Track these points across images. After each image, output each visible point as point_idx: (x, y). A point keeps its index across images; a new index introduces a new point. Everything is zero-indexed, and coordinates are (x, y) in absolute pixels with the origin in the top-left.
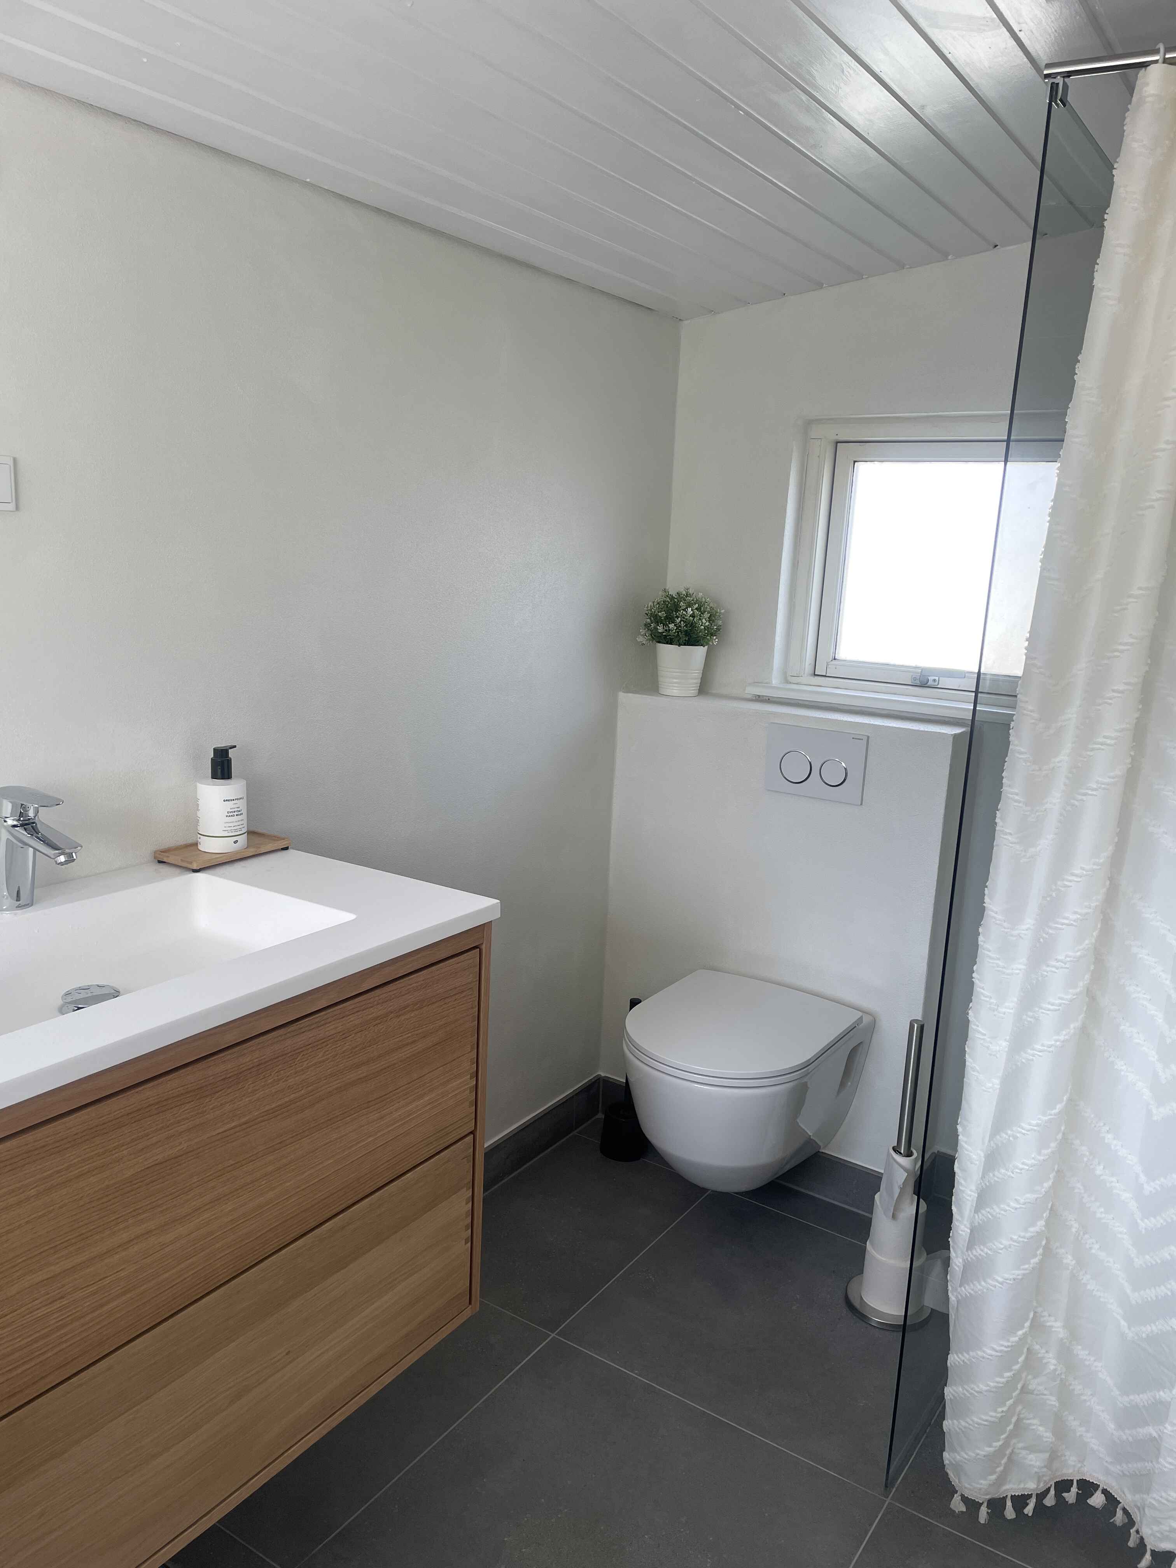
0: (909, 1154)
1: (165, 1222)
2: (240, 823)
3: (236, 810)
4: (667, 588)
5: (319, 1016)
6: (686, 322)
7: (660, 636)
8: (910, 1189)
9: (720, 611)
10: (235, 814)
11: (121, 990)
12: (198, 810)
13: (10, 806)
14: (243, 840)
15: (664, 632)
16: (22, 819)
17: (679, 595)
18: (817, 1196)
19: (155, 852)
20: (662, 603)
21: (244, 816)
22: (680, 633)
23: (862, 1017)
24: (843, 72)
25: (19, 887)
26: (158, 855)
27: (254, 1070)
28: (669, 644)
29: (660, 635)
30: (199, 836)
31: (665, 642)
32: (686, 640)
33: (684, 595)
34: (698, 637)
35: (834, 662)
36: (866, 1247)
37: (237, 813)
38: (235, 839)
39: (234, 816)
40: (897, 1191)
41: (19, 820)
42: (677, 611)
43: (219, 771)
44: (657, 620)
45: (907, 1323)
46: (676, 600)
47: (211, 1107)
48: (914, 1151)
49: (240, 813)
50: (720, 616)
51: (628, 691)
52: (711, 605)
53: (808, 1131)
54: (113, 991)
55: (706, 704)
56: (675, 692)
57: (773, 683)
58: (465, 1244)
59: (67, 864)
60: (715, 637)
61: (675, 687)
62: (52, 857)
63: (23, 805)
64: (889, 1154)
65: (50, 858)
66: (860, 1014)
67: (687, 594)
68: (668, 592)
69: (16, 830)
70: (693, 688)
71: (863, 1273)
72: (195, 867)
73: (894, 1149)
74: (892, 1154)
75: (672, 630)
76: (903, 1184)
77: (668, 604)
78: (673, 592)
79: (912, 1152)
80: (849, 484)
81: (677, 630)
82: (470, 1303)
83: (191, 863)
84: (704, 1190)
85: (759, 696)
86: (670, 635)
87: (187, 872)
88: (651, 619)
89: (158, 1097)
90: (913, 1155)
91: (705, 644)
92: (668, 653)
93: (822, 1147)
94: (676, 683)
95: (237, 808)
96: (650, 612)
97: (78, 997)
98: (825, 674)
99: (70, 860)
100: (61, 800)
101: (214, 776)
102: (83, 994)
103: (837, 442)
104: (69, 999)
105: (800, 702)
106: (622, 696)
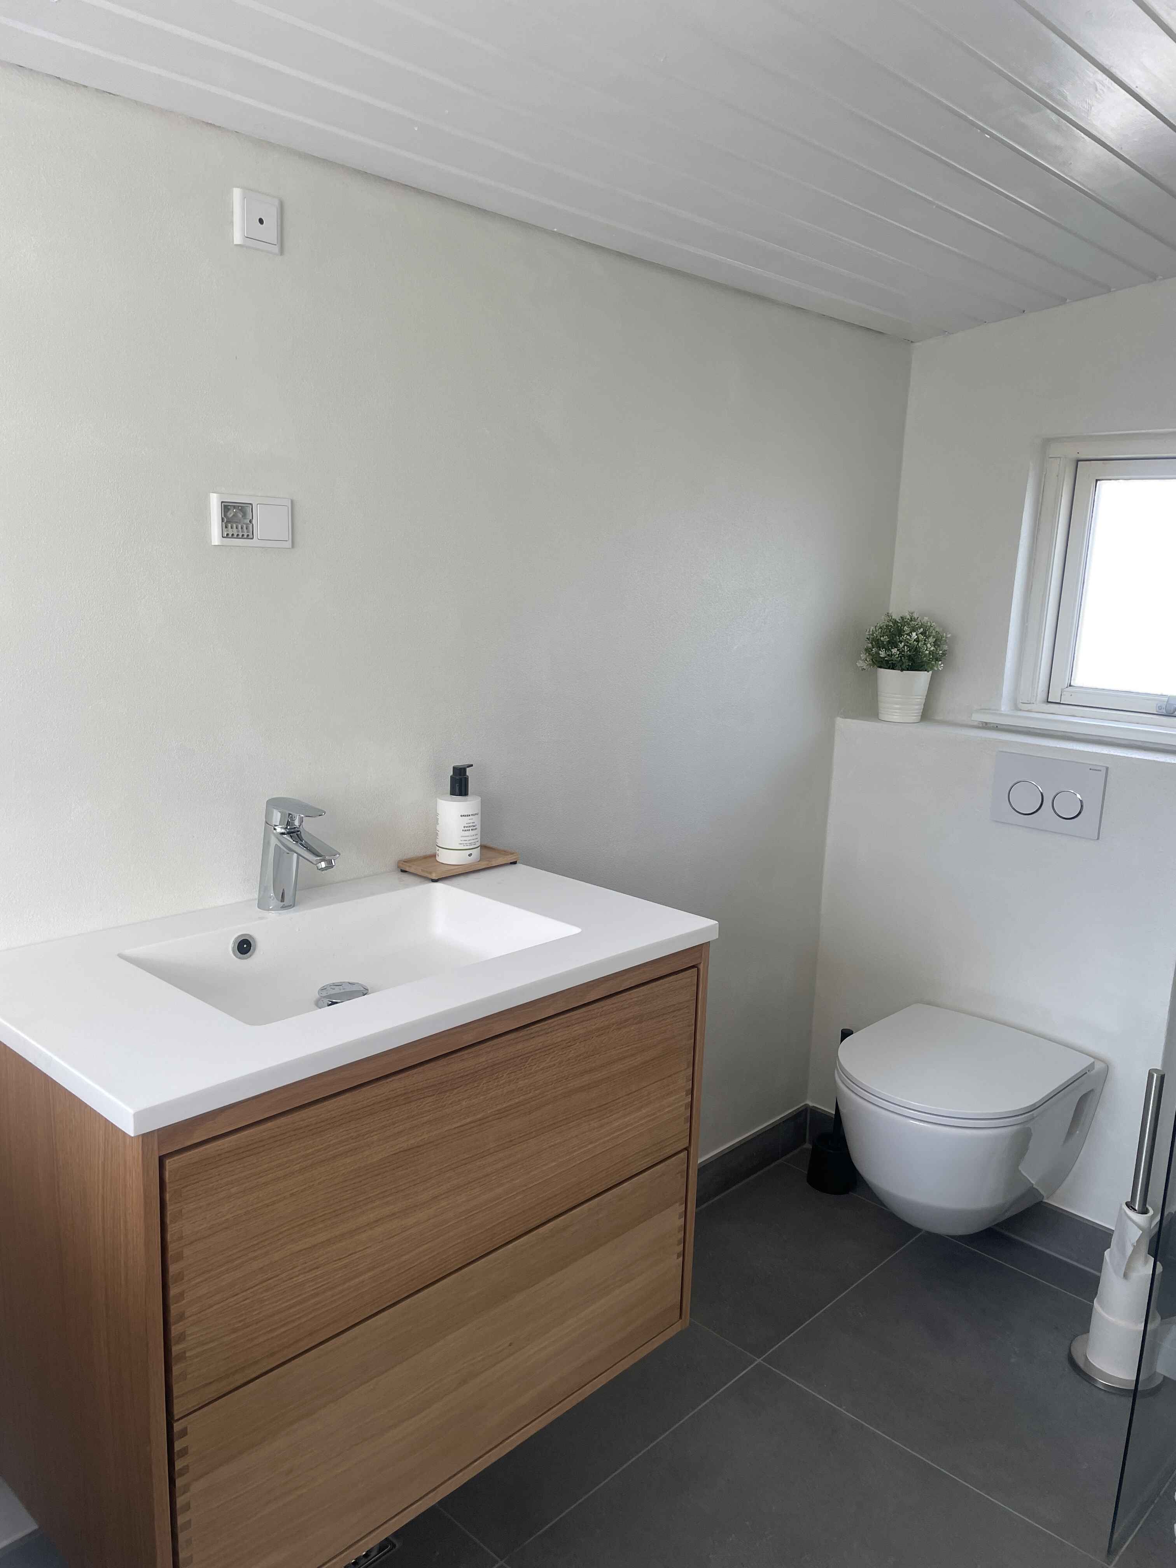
0: (1144, 1211)
1: (406, 1207)
2: (474, 838)
3: (471, 825)
4: (890, 612)
5: (547, 1024)
6: (918, 344)
7: (882, 662)
8: (1144, 1248)
9: (946, 635)
10: (470, 829)
11: (369, 989)
12: (438, 824)
13: (279, 814)
14: (476, 853)
15: (885, 657)
16: (289, 827)
17: (903, 620)
18: (1039, 1248)
19: (399, 862)
20: (885, 627)
21: (478, 831)
22: (903, 658)
23: (1093, 1064)
24: (1096, 90)
25: (284, 890)
26: (401, 865)
27: (489, 1069)
28: (891, 669)
29: (882, 660)
30: (438, 848)
31: (887, 667)
32: (909, 665)
33: (908, 619)
34: (922, 662)
35: (1070, 689)
36: (1093, 1306)
37: (472, 828)
38: (470, 852)
39: (469, 830)
40: (1129, 1250)
41: (286, 828)
42: (900, 635)
43: (457, 788)
44: (879, 644)
45: (1139, 1389)
46: (899, 624)
47: (450, 1102)
48: (1150, 1208)
49: (474, 828)
50: (946, 641)
51: (846, 717)
52: (937, 629)
53: (1031, 1180)
54: (363, 989)
55: (929, 731)
56: (896, 718)
57: (1002, 709)
58: (677, 1259)
59: (326, 870)
60: (940, 662)
61: (896, 712)
62: (315, 863)
63: (291, 814)
64: (1121, 1208)
65: (313, 863)
66: (1092, 1060)
67: (911, 619)
68: (892, 617)
69: (284, 837)
70: (915, 714)
71: (1089, 1332)
72: (434, 878)
73: (1127, 1204)
74: (1125, 1209)
75: (895, 655)
76: (1137, 1241)
77: (891, 629)
78: (896, 616)
79: (1147, 1209)
80: (1090, 504)
81: (900, 655)
82: (681, 1317)
83: (430, 873)
84: (919, 1230)
85: (986, 723)
86: (892, 660)
87: (426, 882)
88: (872, 643)
89: (405, 1088)
90: (1149, 1212)
91: (929, 669)
92: (889, 677)
93: (1045, 1198)
94: (897, 709)
95: (472, 823)
96: (871, 637)
97: (333, 992)
98: (1059, 702)
99: (330, 865)
100: (324, 811)
101: (453, 793)
102: (337, 990)
103: (1078, 461)
104: (324, 994)
105: (1031, 730)
106: (840, 722)
